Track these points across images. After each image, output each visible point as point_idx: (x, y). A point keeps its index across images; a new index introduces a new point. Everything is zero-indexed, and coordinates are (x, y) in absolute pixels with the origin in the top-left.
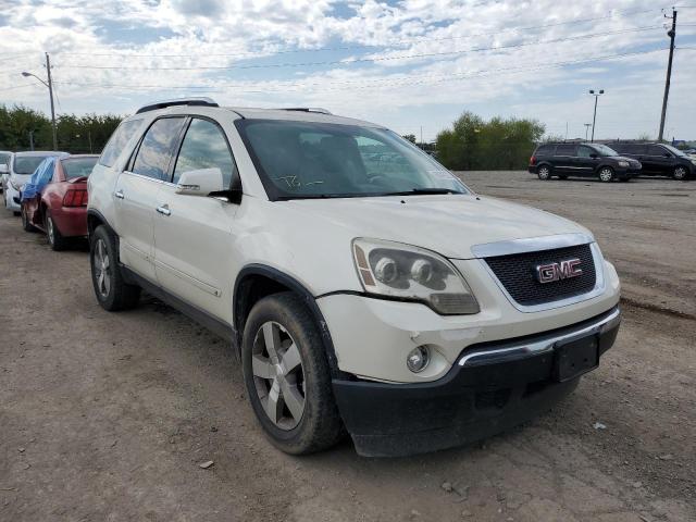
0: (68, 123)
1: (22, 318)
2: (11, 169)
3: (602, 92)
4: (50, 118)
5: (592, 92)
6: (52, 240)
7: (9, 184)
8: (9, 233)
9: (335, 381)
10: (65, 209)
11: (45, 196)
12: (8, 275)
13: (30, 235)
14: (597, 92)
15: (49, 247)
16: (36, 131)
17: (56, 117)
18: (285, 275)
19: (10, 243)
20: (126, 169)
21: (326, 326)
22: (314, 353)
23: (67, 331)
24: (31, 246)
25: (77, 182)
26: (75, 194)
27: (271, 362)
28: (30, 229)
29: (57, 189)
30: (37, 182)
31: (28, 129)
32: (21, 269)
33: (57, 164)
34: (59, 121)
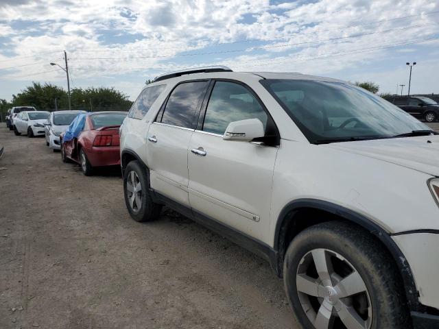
0: (77, 93)
1: (79, 228)
2: (52, 122)
3: (415, 64)
4: (67, 91)
5: (408, 64)
6: (84, 169)
7: (50, 131)
8: (54, 163)
9: (414, 314)
10: (94, 148)
11: (80, 140)
12: (61, 194)
13: (67, 165)
14: (411, 64)
15: (82, 173)
16: (59, 98)
17: (71, 90)
18: (350, 211)
19: (56, 171)
20: (155, 120)
21: (406, 262)
22: (387, 285)
23: (114, 238)
24: (69, 172)
25: (103, 130)
26: (101, 138)
27: (321, 282)
28: (67, 161)
29: (88, 135)
30: (73, 130)
31: (54, 98)
32: (68, 189)
33: (87, 118)
34: (72, 92)
